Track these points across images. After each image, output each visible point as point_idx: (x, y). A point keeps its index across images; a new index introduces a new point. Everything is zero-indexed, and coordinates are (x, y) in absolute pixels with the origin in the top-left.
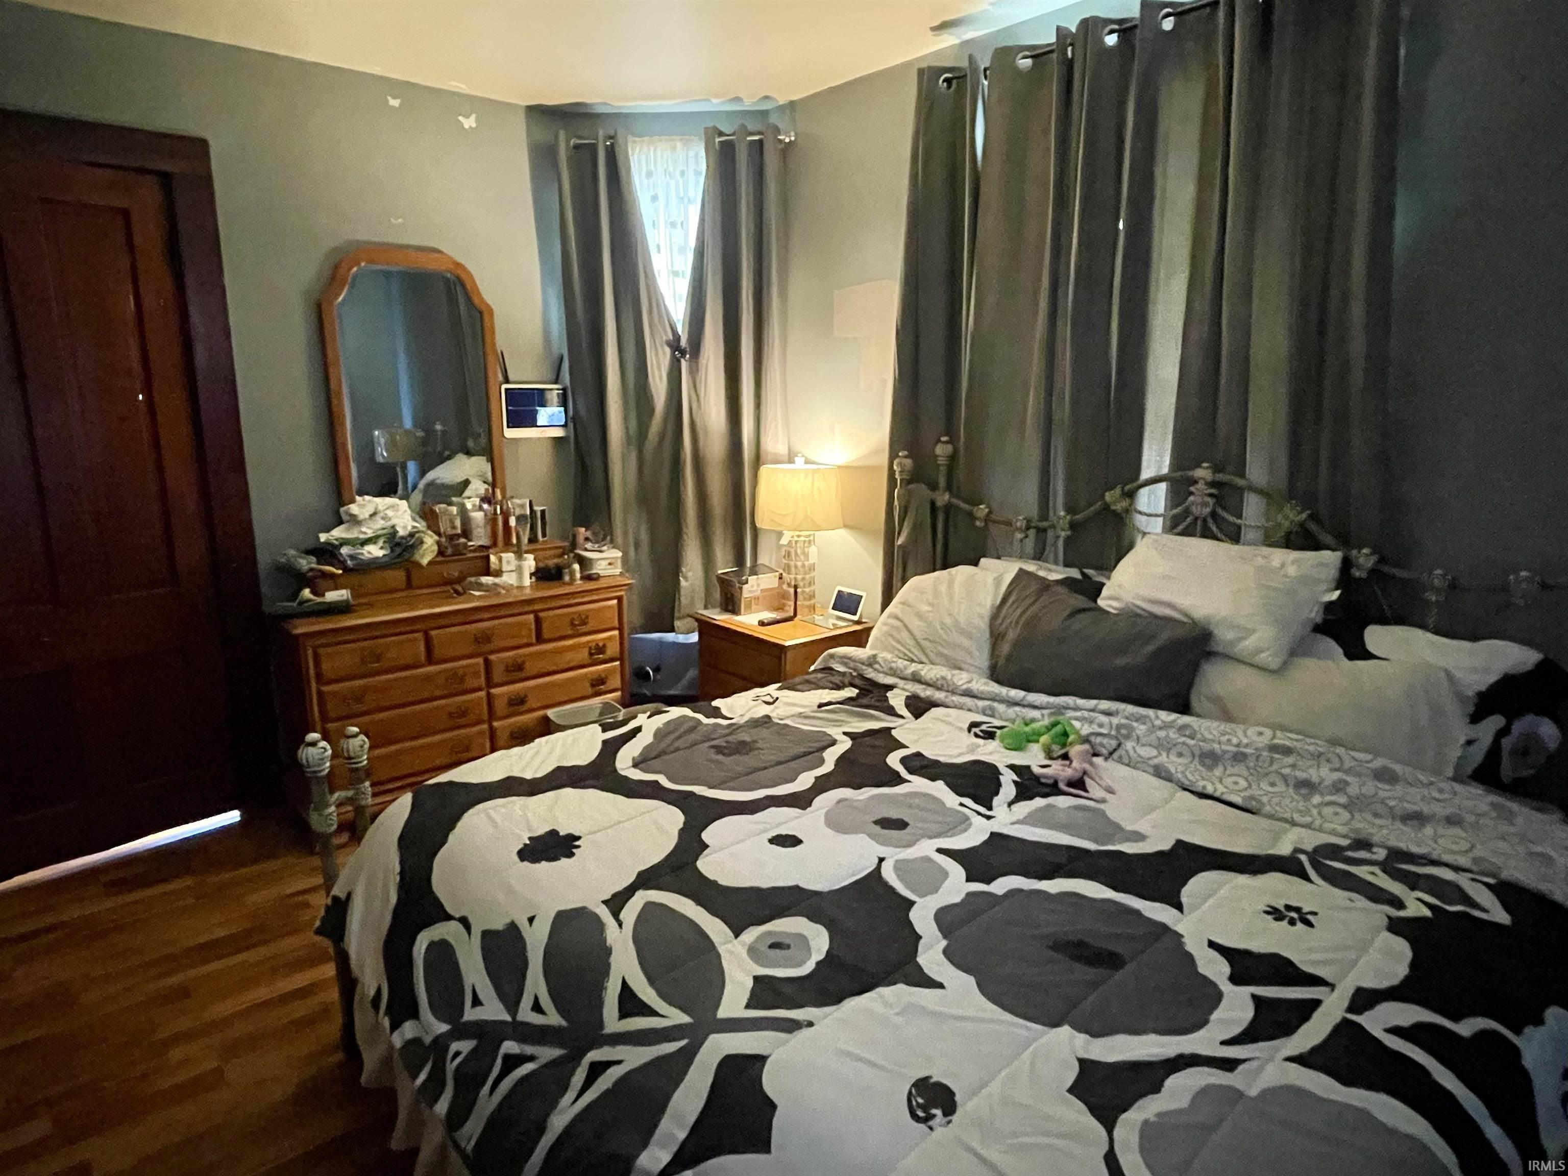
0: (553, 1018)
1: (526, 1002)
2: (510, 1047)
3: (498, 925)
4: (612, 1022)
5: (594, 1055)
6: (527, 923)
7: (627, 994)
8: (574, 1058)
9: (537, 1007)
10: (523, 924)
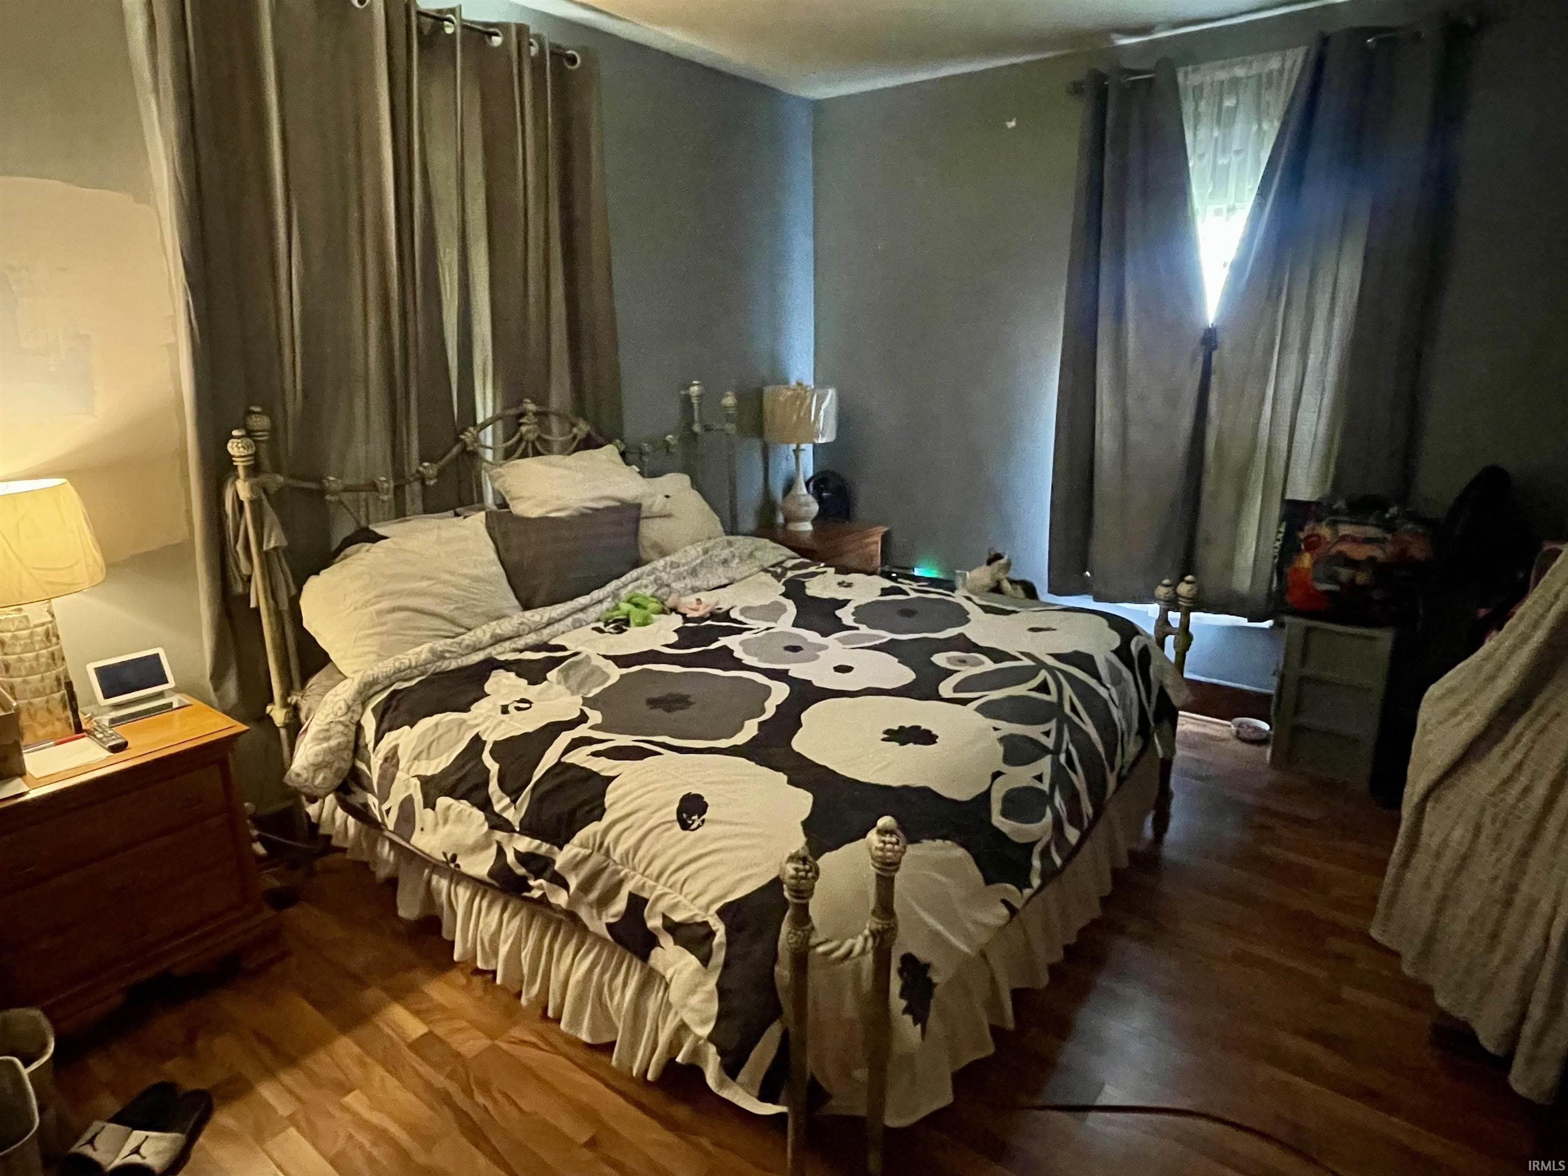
0: (1052, 725)
1: (1043, 739)
2: (1062, 758)
3: (1000, 749)
4: (1053, 698)
5: (1067, 709)
6: (998, 732)
7: (1038, 689)
8: (1068, 718)
9: (1047, 734)
10: (999, 734)
